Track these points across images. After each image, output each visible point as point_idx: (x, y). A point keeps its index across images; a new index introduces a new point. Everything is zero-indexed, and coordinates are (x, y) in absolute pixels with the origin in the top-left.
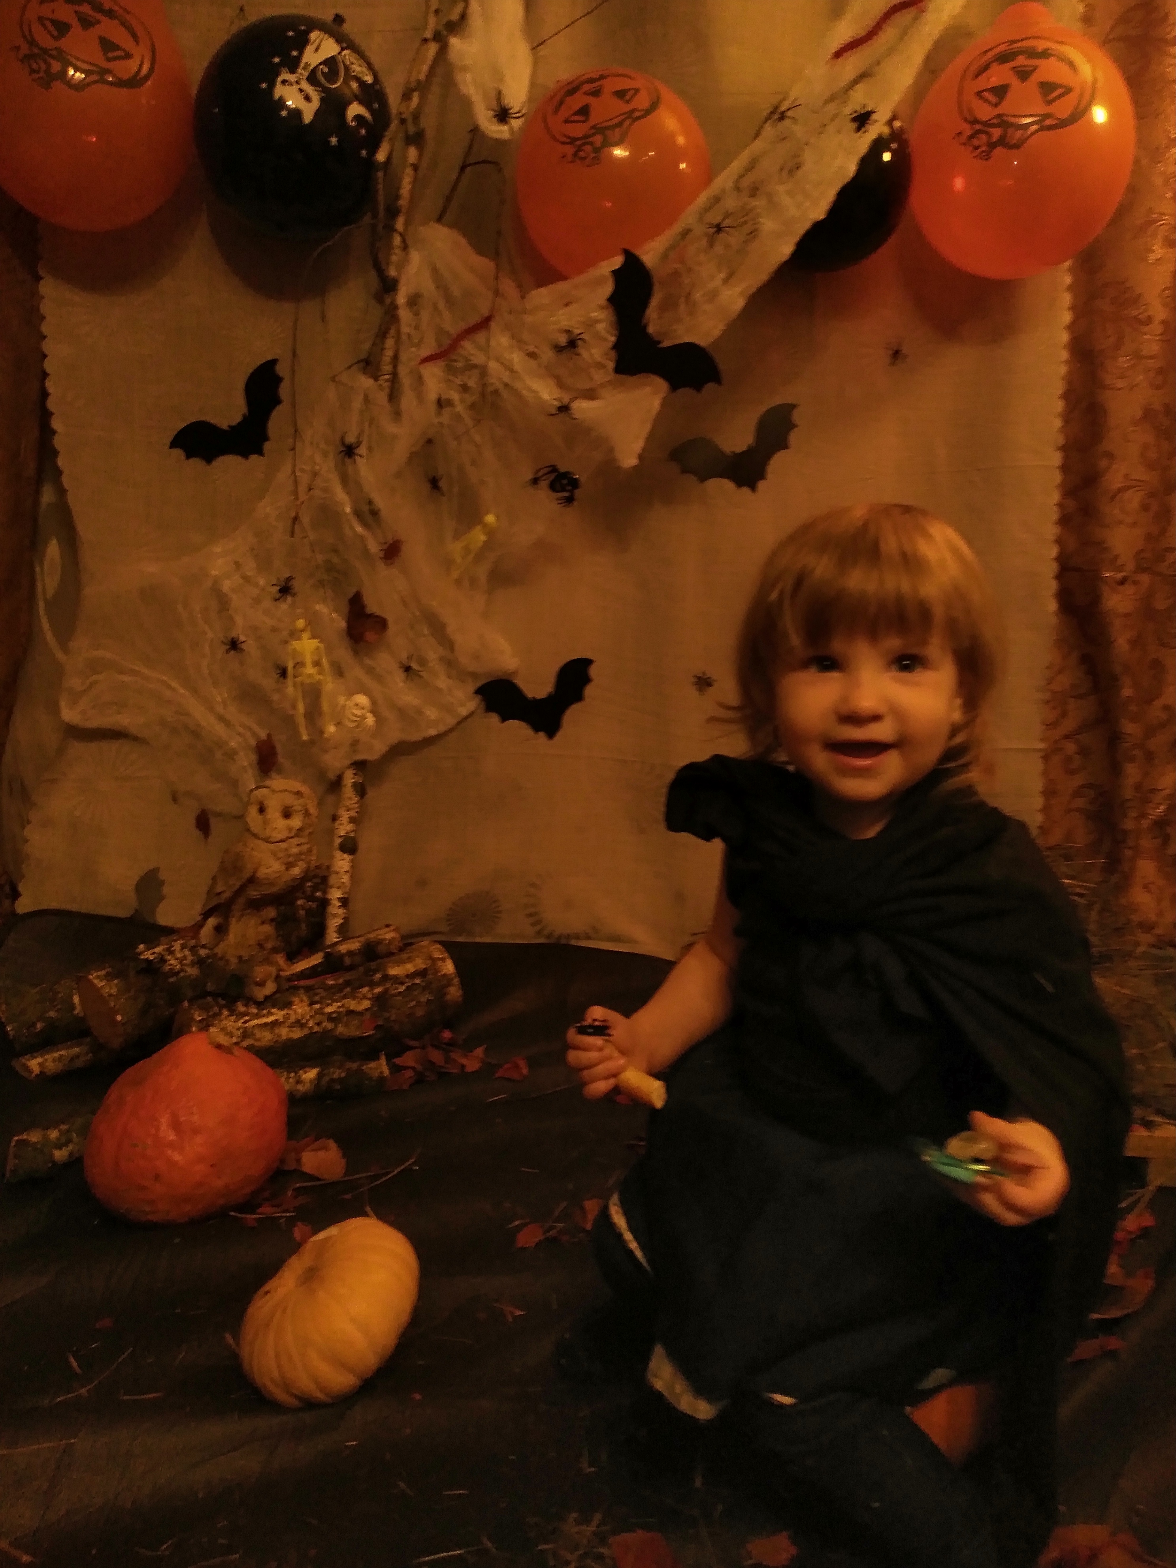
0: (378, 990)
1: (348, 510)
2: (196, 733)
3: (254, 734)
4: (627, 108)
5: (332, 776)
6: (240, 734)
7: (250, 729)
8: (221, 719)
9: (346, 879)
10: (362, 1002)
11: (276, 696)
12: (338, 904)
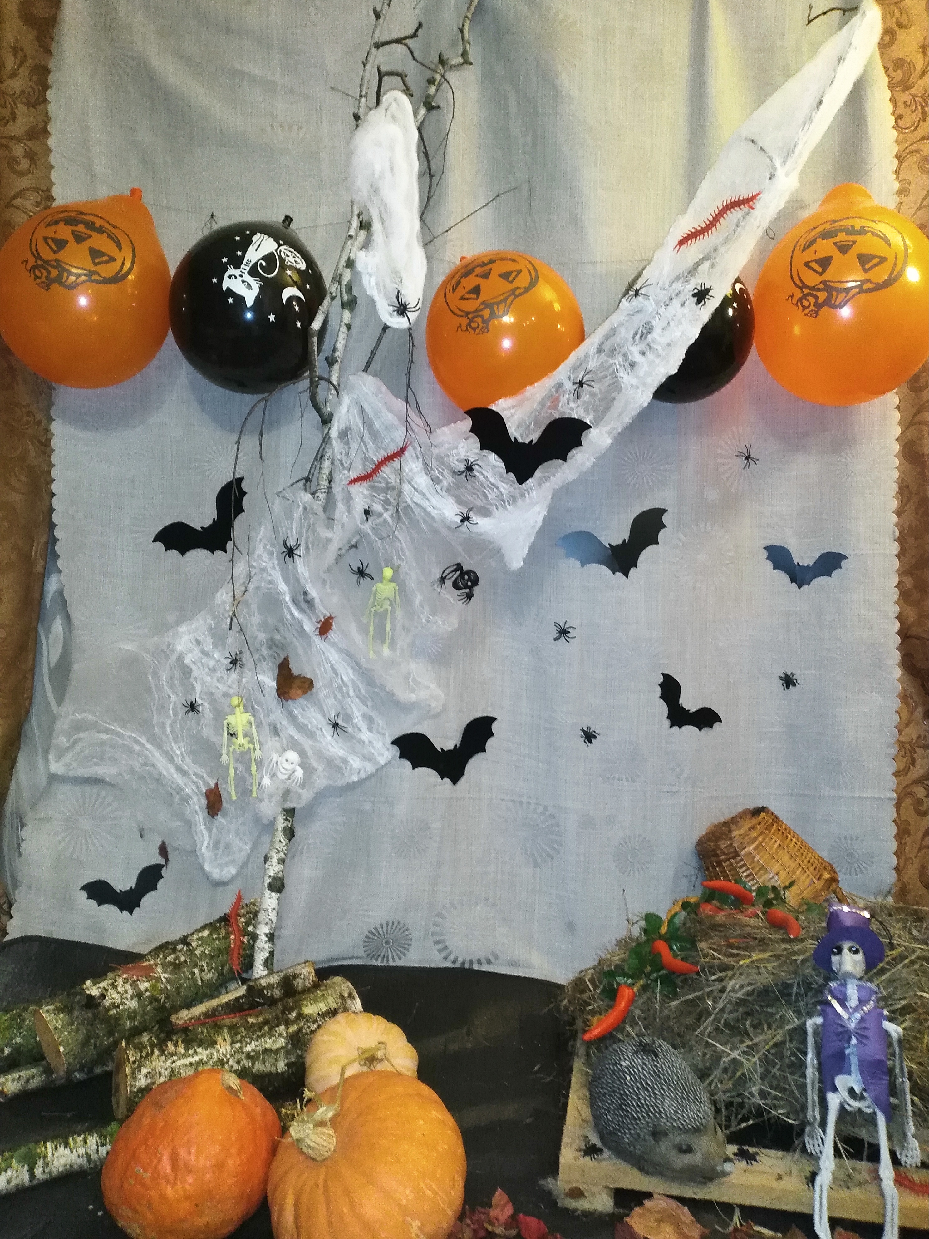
0: (293, 1029)
1: (287, 599)
2: (159, 779)
3: (205, 783)
4: (510, 287)
5: (265, 821)
6: (194, 782)
7: (202, 778)
8: (179, 769)
9: (273, 916)
10: (277, 1041)
12: (264, 939)
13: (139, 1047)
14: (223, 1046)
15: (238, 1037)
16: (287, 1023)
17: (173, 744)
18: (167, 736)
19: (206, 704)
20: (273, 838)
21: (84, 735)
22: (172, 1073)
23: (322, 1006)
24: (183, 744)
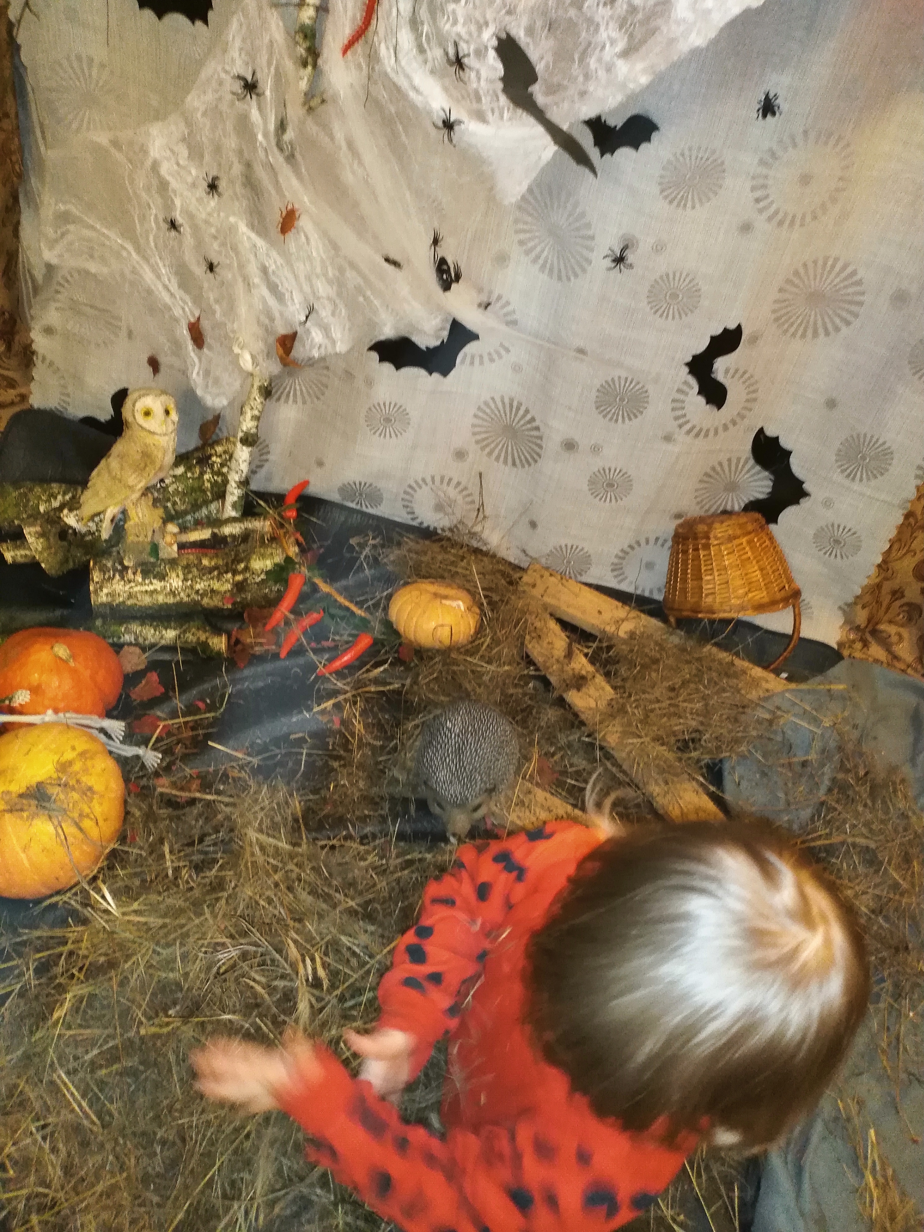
0: (239, 578)
2: (149, 292)
6: (181, 307)
7: (188, 306)
8: (167, 289)
9: (244, 465)
10: (224, 585)
11: (206, 285)
12: (234, 485)
13: (103, 570)
14: (175, 581)
15: (190, 576)
16: (235, 572)
17: (158, 259)
18: (151, 249)
20: (250, 392)
21: (71, 227)
22: (130, 596)
23: (268, 564)
24: (167, 264)
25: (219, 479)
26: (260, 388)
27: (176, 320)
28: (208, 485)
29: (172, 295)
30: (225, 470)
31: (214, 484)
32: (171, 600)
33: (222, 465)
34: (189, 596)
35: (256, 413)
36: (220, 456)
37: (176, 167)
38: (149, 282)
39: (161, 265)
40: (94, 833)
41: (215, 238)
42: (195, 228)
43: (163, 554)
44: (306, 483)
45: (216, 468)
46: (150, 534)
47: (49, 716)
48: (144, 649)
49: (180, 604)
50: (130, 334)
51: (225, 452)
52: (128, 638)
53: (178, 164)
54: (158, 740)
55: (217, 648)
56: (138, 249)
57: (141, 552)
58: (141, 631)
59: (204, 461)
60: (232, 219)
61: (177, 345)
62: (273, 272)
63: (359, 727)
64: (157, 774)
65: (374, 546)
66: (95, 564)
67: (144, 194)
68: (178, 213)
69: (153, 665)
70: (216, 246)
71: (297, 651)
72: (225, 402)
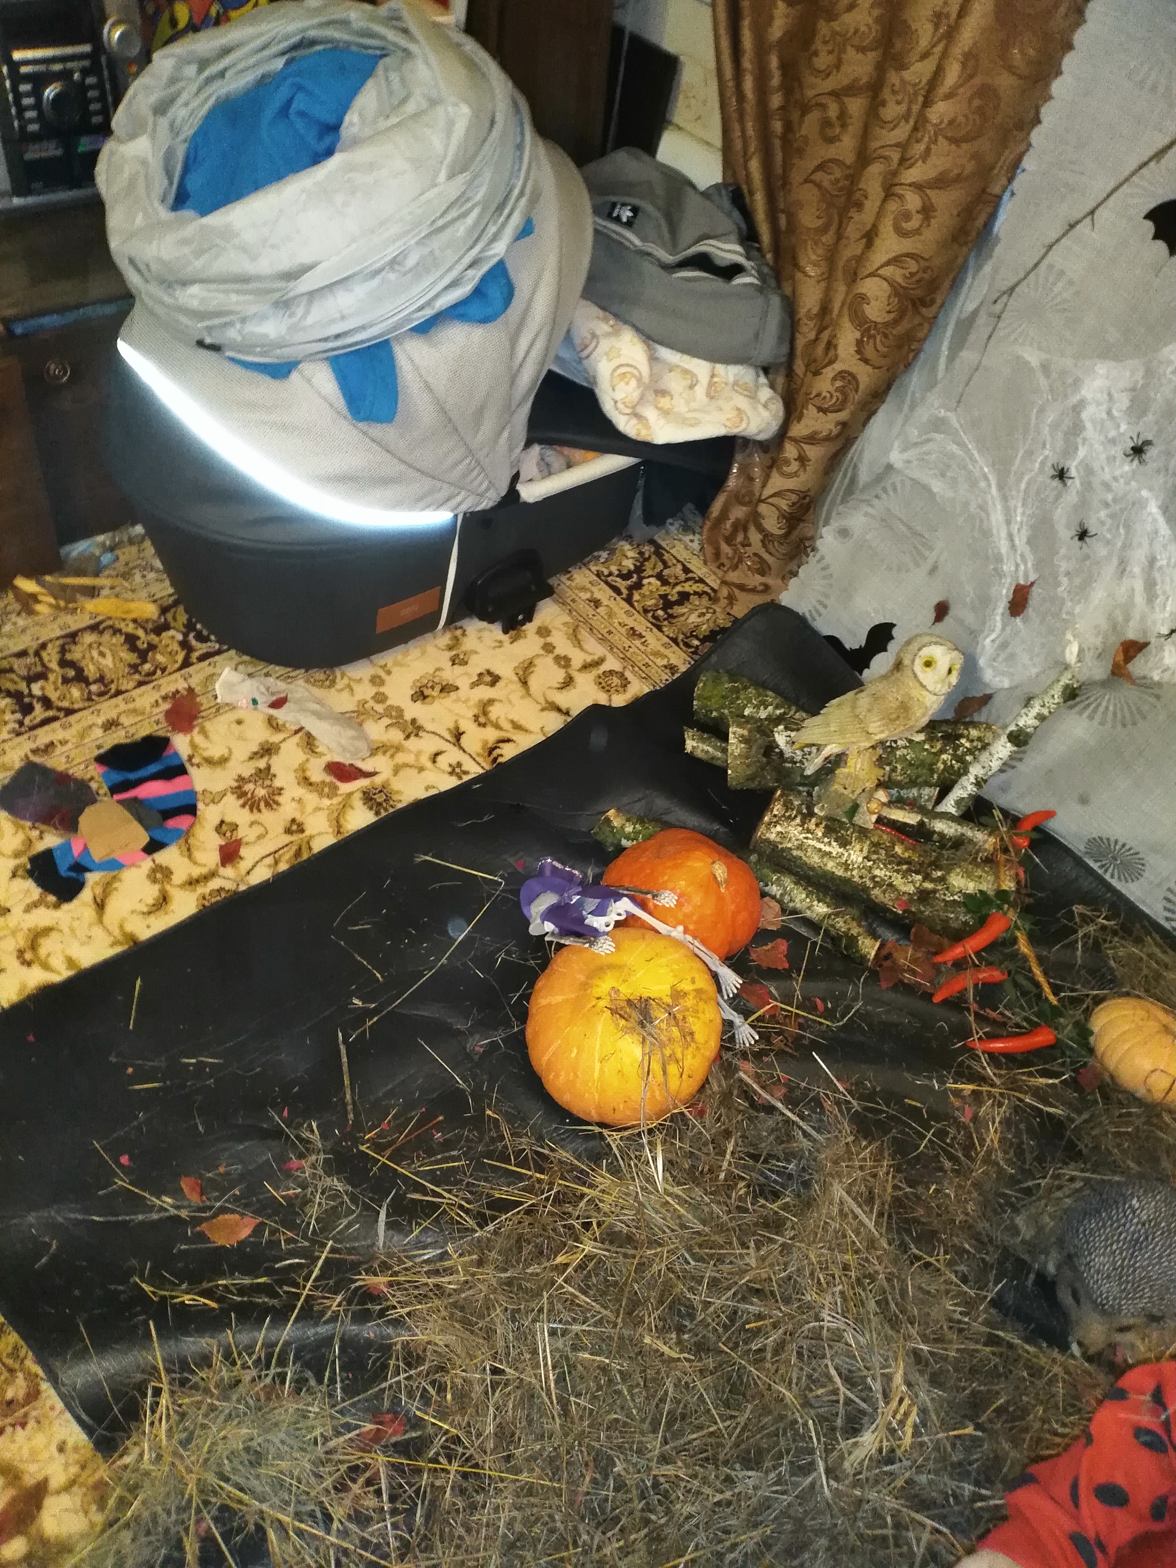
0: (928, 885)
2: (985, 534)
3: (1025, 573)
6: (1016, 563)
7: (1026, 565)
8: (1010, 537)
9: (996, 765)
10: (907, 885)
11: (1063, 551)
12: (972, 779)
13: (788, 806)
14: (856, 855)
15: (874, 857)
16: (927, 877)
17: (1019, 505)
18: (1018, 491)
19: (1077, 482)
20: (1050, 687)
21: (938, 437)
22: (800, 847)
23: (971, 887)
24: (1029, 512)
25: (957, 766)
26: (1067, 687)
27: (1000, 574)
28: (941, 766)
29: (1013, 547)
30: (969, 758)
31: (948, 768)
32: (840, 872)
33: (970, 751)
34: (861, 877)
35: (1045, 712)
36: (972, 741)
37: (1104, 416)
38: (994, 523)
39: (1020, 510)
40: (674, 1083)
41: (1107, 505)
42: (1087, 486)
43: (858, 820)
44: (1050, 814)
45: (959, 753)
46: (859, 791)
47: (678, 932)
48: (784, 911)
49: (848, 881)
50: (933, 570)
51: (979, 739)
52: (774, 890)
53: (1109, 413)
54: (758, 1019)
55: (864, 951)
56: (1001, 486)
57: (838, 806)
58: (792, 890)
59: (951, 739)
60: (1145, 493)
61: (984, 601)
62: (1161, 568)
63: (992, 1136)
64: (744, 1055)
65: (1104, 928)
66: (781, 796)
67: (1046, 430)
68: (1075, 463)
69: (785, 933)
70: (1103, 514)
71: (956, 1004)
72: (1006, 684)
